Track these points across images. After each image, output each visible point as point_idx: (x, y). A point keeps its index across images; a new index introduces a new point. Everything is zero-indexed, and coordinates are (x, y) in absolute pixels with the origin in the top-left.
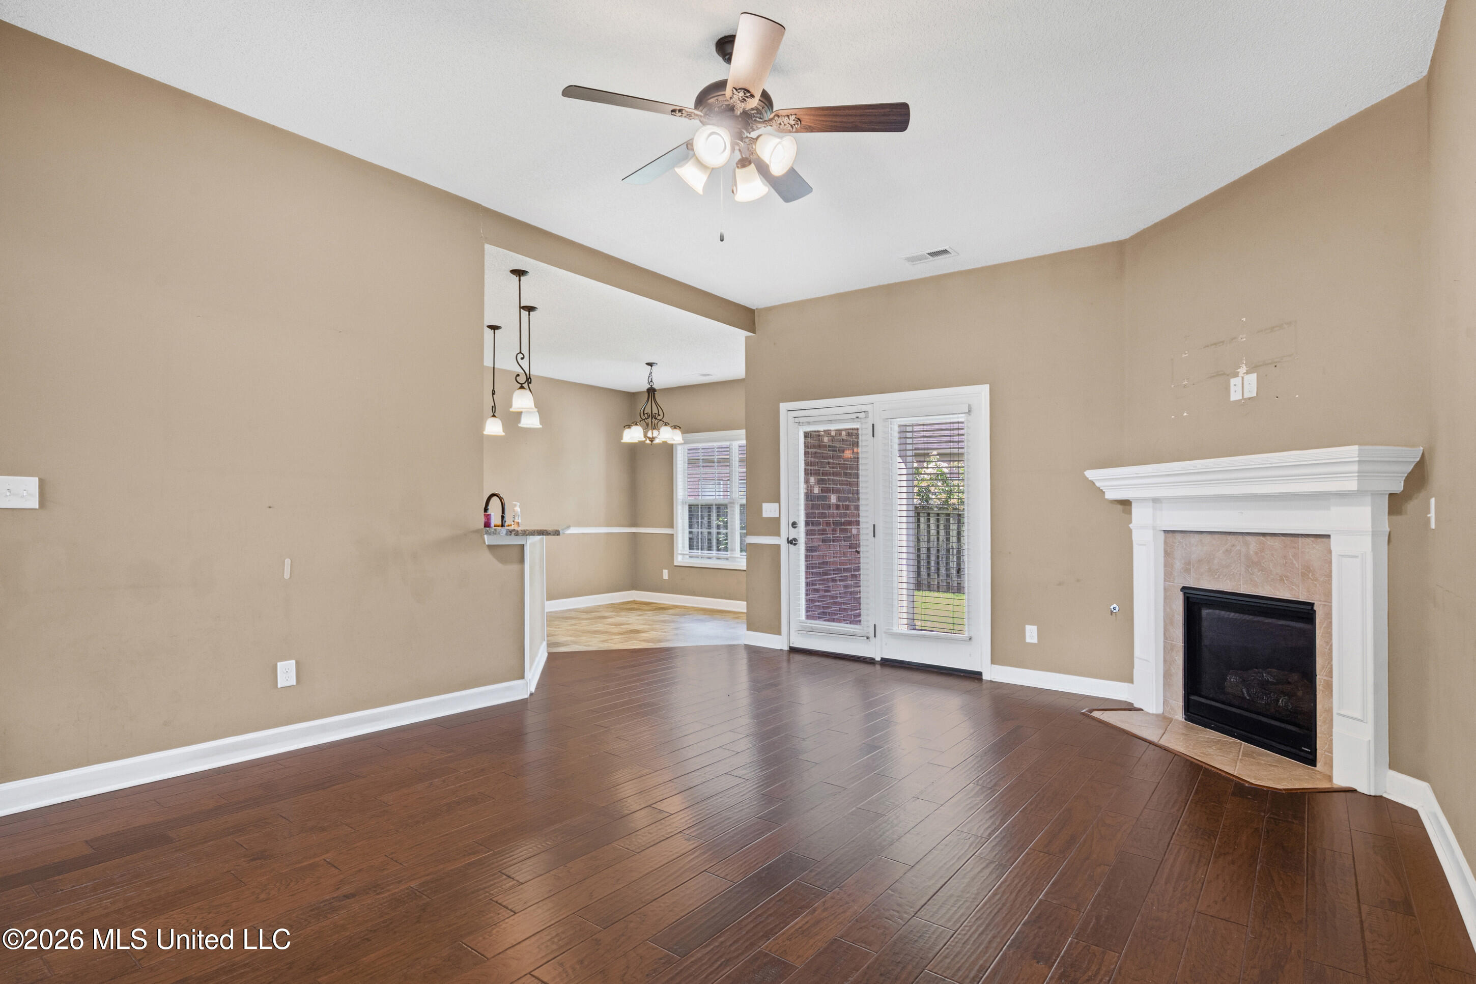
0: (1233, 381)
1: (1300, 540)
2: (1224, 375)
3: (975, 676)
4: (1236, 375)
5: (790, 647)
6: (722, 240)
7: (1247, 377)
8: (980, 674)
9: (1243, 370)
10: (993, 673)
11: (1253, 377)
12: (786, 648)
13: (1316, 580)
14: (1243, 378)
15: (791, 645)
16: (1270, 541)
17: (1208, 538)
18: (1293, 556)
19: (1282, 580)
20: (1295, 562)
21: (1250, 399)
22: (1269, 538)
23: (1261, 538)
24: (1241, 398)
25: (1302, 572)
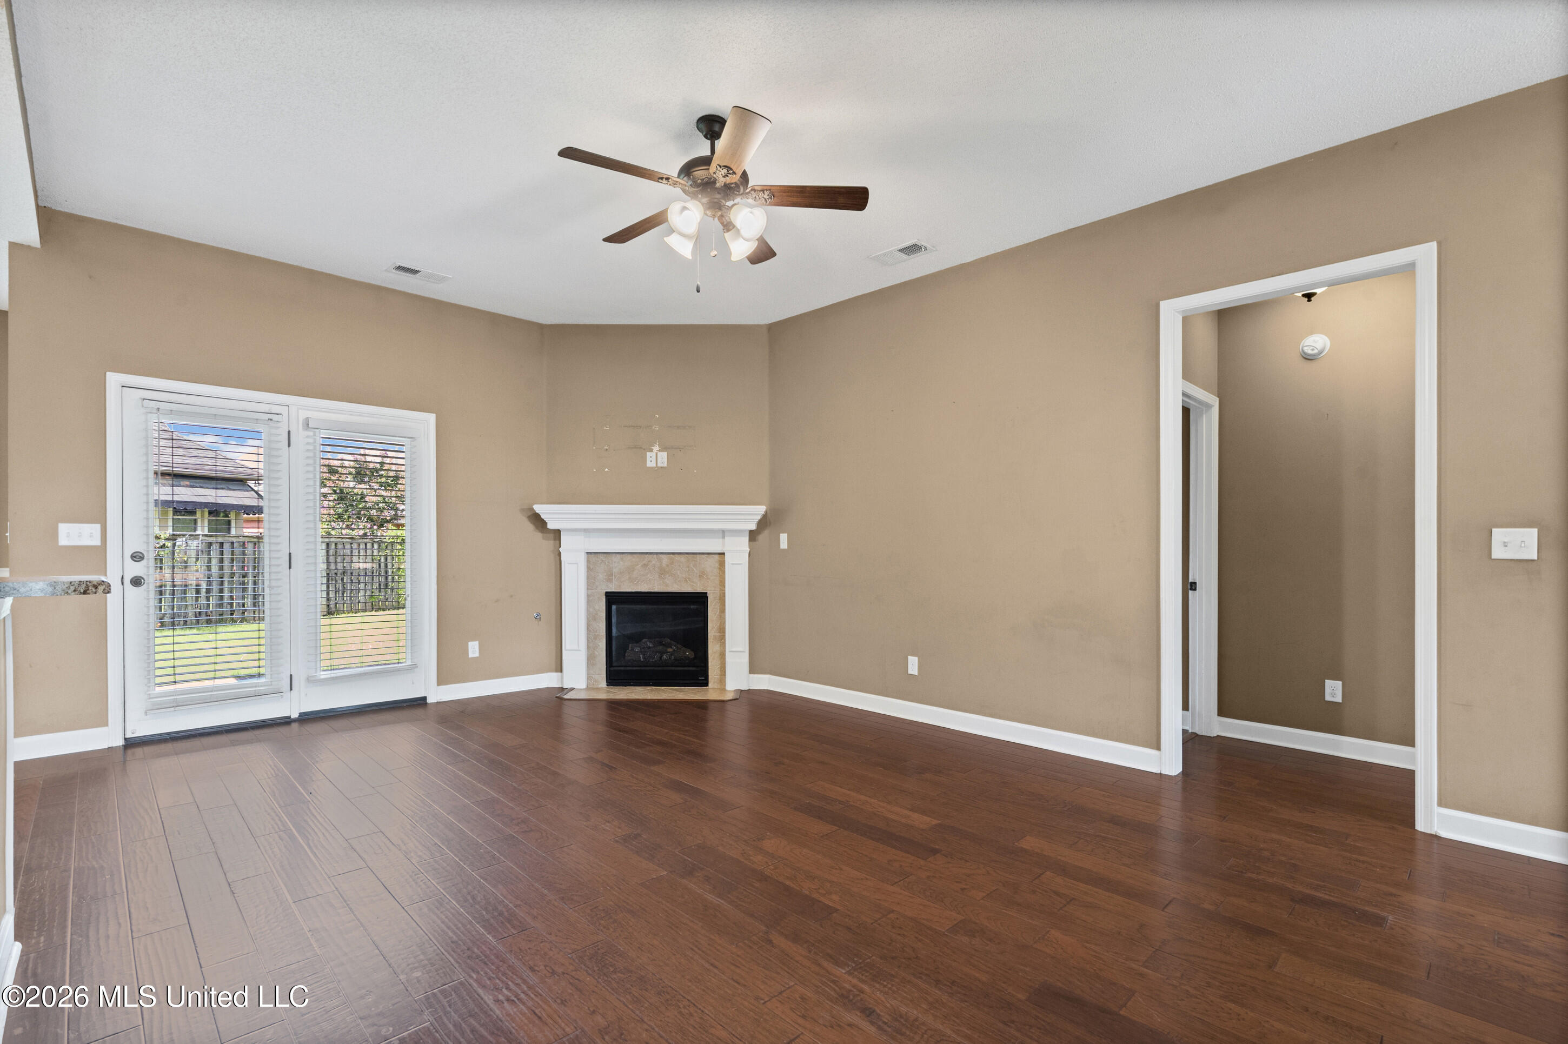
0: (649, 454)
1: (698, 556)
2: (641, 449)
3: (420, 703)
4: (651, 451)
5: (125, 739)
6: (698, 291)
7: (659, 454)
8: (425, 698)
9: (656, 448)
10: (437, 694)
11: (665, 454)
12: (120, 742)
13: (708, 579)
14: (657, 454)
15: (129, 735)
16: (677, 557)
17: (629, 557)
18: (694, 566)
19: (686, 581)
20: (695, 569)
21: (662, 467)
22: (676, 555)
23: (672, 555)
24: (655, 466)
25: (699, 575)
